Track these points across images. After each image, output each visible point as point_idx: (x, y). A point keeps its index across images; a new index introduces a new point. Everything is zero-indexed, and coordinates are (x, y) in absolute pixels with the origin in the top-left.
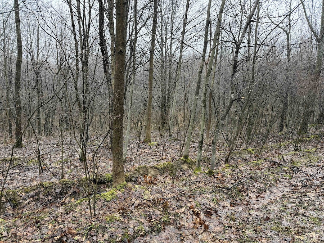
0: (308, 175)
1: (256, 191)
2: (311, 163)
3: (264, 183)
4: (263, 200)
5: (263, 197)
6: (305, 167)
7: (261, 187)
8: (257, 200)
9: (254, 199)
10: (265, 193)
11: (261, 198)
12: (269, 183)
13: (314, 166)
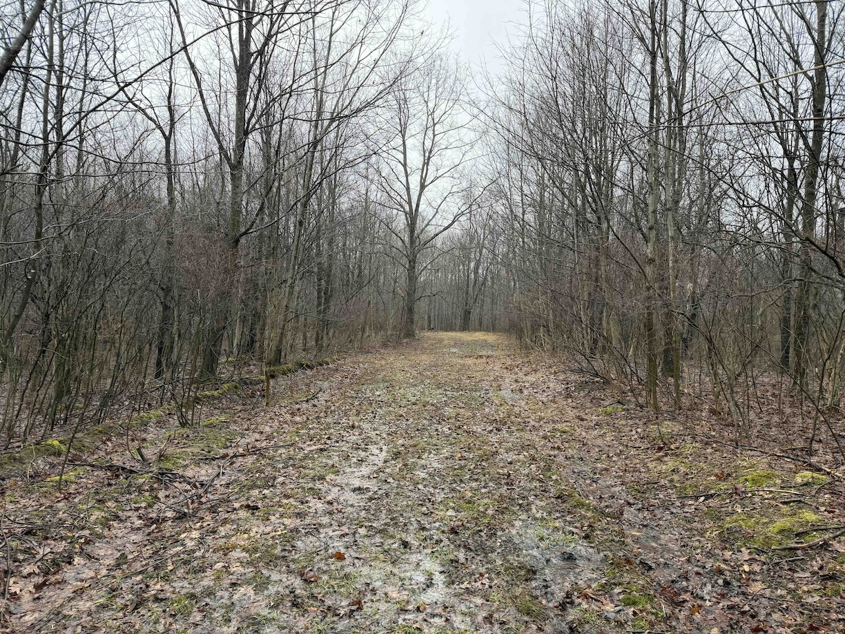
0: (195, 486)
1: (37, 571)
2: (209, 452)
3: (68, 537)
4: (58, 591)
5: (59, 583)
6: (193, 466)
7: (57, 553)
8: (38, 598)
9: (26, 597)
10: (69, 567)
11: (51, 587)
12: (86, 533)
13: (214, 459)
